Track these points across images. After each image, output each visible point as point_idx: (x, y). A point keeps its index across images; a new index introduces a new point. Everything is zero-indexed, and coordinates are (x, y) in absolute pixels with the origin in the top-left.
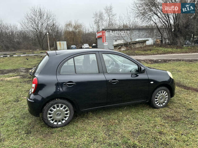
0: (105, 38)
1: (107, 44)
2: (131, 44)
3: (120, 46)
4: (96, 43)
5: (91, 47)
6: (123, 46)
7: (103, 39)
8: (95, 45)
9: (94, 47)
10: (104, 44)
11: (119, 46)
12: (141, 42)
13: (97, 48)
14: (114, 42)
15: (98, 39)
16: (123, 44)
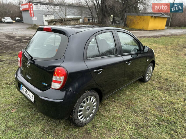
0: (33, 12)
1: (36, 19)
2: (66, 21)
3: (55, 22)
4: (21, 17)
5: (14, 21)
6: (57, 23)
7: (31, 12)
8: (19, 19)
9: (18, 21)
10: (33, 19)
11: (53, 22)
12: (76, 20)
13: (23, 22)
14: (44, 17)
15: (22, 12)
16: (58, 20)
